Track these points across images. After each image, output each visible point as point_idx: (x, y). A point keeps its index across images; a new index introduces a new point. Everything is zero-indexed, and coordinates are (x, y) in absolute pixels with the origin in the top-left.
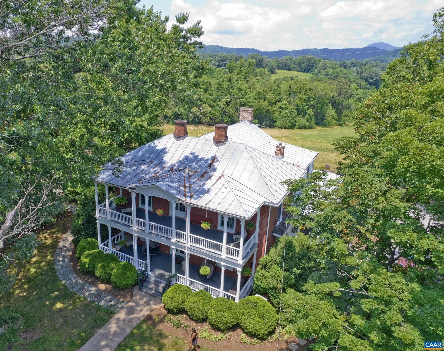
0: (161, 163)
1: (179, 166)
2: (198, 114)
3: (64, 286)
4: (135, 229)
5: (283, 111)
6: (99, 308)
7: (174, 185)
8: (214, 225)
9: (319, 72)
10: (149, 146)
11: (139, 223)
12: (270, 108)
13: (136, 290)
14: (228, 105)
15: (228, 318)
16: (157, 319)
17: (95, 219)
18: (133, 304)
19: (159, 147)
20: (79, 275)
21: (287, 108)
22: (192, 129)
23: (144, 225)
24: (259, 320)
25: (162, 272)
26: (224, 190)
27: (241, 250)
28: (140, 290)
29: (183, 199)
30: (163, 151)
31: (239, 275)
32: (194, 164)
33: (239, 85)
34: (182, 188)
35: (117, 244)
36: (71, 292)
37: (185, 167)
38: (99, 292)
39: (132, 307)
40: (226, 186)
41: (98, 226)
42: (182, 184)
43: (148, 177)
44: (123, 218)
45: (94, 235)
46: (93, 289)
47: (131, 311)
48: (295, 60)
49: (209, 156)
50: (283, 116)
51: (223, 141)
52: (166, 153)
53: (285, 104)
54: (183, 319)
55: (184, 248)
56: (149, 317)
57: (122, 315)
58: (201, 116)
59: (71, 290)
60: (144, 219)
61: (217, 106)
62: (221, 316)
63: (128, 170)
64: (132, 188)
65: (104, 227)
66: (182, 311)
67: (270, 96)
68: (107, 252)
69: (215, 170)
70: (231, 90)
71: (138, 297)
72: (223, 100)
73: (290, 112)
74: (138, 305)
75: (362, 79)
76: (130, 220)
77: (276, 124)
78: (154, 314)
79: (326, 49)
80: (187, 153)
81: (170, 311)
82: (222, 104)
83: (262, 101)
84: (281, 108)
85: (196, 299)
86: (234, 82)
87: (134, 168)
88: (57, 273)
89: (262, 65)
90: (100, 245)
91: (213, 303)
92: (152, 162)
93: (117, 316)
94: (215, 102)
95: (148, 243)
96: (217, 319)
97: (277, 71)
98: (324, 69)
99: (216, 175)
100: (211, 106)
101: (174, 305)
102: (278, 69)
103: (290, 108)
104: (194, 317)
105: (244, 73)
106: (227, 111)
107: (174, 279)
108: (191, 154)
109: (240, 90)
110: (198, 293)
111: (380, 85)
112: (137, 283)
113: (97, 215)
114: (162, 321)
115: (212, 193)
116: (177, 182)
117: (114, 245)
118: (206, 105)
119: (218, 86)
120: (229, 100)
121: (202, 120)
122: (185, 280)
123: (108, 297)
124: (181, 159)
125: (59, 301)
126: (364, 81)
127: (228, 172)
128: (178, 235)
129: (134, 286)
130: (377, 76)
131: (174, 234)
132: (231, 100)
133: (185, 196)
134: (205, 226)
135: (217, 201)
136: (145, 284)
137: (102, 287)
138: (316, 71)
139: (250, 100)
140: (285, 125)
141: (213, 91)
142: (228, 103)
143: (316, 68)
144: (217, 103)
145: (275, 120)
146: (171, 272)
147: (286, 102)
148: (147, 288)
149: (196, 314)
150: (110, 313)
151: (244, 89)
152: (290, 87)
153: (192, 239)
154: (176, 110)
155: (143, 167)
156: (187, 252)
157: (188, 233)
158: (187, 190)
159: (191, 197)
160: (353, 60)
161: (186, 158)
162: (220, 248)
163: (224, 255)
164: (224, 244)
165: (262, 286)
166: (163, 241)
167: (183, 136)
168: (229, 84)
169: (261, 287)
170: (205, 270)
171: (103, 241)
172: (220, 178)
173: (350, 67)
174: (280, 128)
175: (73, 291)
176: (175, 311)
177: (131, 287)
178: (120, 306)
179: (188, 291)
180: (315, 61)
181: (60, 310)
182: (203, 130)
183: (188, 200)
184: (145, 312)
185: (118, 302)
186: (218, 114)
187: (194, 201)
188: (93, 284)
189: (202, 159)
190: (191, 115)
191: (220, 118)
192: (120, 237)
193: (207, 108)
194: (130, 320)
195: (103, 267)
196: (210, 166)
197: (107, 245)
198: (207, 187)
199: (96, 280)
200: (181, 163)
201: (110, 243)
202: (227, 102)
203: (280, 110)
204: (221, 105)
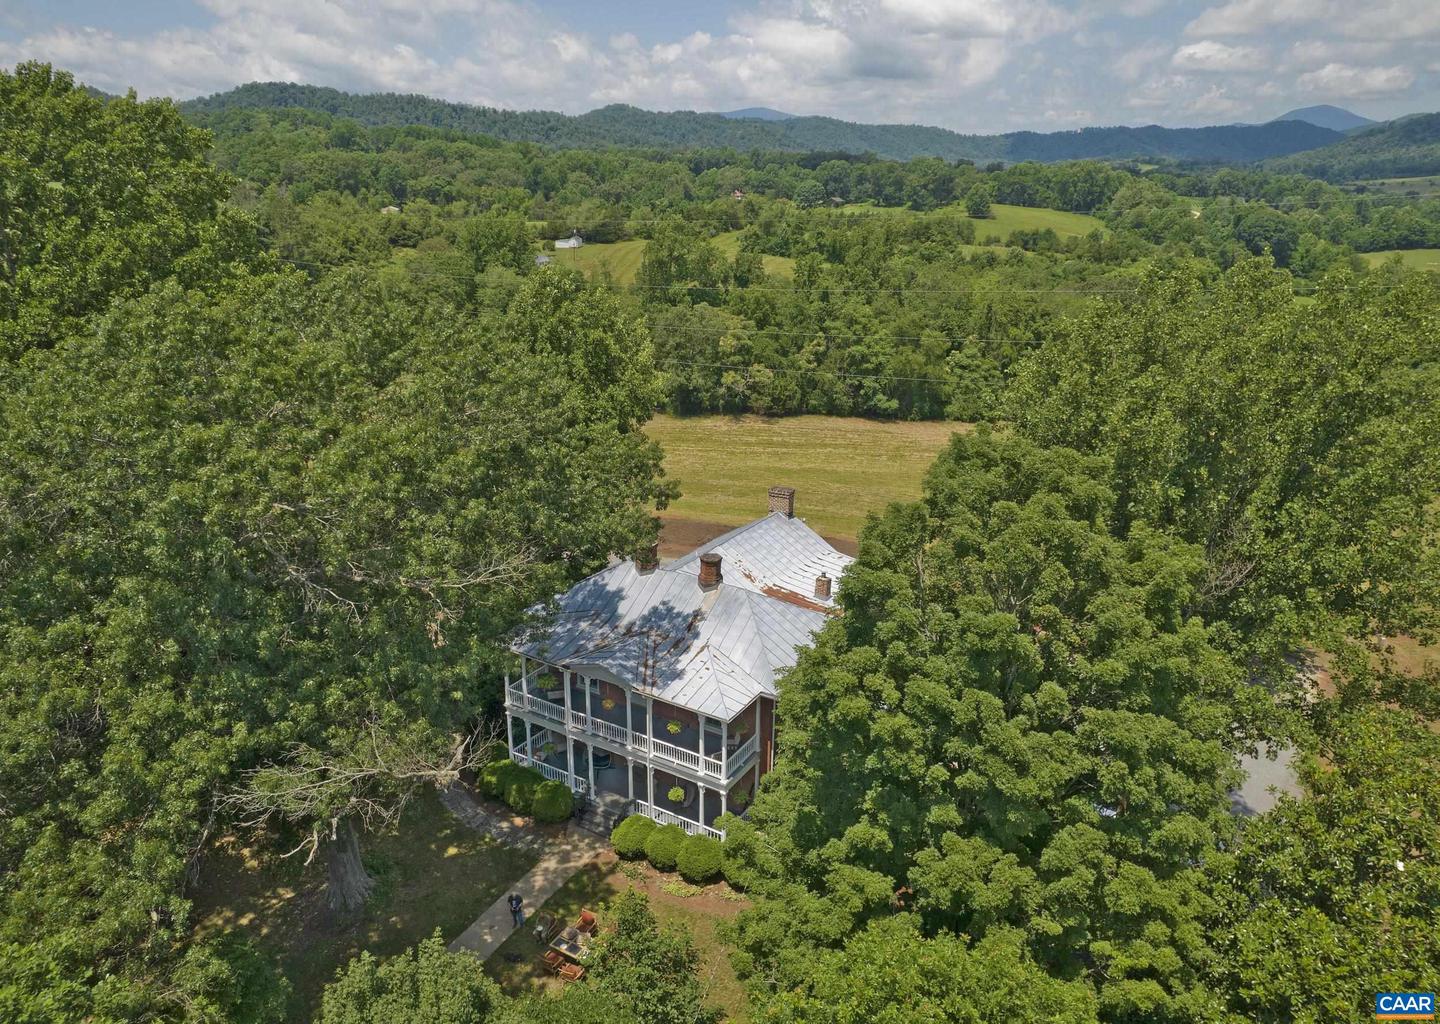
0: (613, 619)
1: (642, 627)
2: (740, 388)
3: (456, 819)
4: (570, 727)
5: (966, 374)
6: (514, 852)
7: (632, 663)
9: (1119, 214)
10: (595, 583)
11: (576, 719)
12: (930, 369)
13: (571, 826)
14: (820, 362)
15: (703, 864)
16: (604, 869)
17: (505, 709)
18: (569, 847)
19: (612, 587)
20: (479, 804)
21: (978, 367)
22: (725, 428)
23: (584, 721)
25: (616, 797)
26: (703, 672)
27: (723, 763)
28: (579, 825)
29: (640, 688)
30: (618, 595)
31: (724, 800)
32: (665, 623)
33: (848, 309)
34: (642, 669)
35: (540, 750)
36: (468, 830)
37: (651, 628)
38: (514, 829)
39: (567, 853)
40: (708, 665)
41: (509, 721)
42: (643, 660)
43: (591, 646)
44: (550, 710)
45: (502, 735)
46: (505, 825)
47: (565, 858)
48: (1050, 175)
49: (689, 610)
50: (967, 387)
51: (713, 583)
52: (622, 598)
53: (973, 357)
54: (642, 867)
55: (645, 759)
56: (594, 867)
57: (551, 864)
58: (748, 392)
60: (584, 712)
61: (792, 365)
62: (696, 860)
63: (559, 630)
64: (566, 667)
65: (518, 723)
66: (639, 856)
67: (931, 338)
68: (525, 764)
69: (696, 635)
70: (828, 323)
71: (576, 837)
72: (808, 348)
73: (986, 379)
74: (575, 848)
75: (1239, 237)
76: (562, 714)
77: (949, 409)
78: (600, 861)
79: (1154, 127)
80: (655, 602)
81: (623, 856)
82: (803, 359)
83: (908, 350)
84: (963, 368)
85: (661, 837)
86: (836, 300)
87: (569, 626)
88: (441, 799)
89: (949, 192)
90: (512, 752)
91: (685, 843)
92: (597, 615)
93: (544, 865)
94: (785, 354)
95: (590, 750)
97: (997, 209)
98: (1133, 206)
99: (697, 644)
100: (772, 367)
101: (629, 846)
102: (999, 202)
103: (985, 367)
104: (657, 863)
105: (872, 258)
106: (817, 378)
107: (632, 807)
108: (664, 603)
109: (851, 322)
110: (664, 828)
111: (1290, 257)
112: (573, 815)
113: (508, 703)
114: (612, 871)
115: (687, 678)
116: (635, 658)
117: (534, 751)
118: (761, 367)
119: (794, 311)
120: (822, 349)
121: (752, 403)
122: (650, 810)
123: (529, 838)
124: (646, 612)
125: (450, 844)
126: (1243, 244)
127: (715, 640)
128: (636, 740)
129: (568, 819)
130: (1282, 231)
131: (630, 739)
132: (828, 348)
133: (644, 682)
134: (673, 728)
135: (689, 691)
136: (587, 816)
137: (519, 821)
138: (1111, 211)
139: (877, 348)
140: (970, 412)
141: (779, 325)
142: (819, 358)
143: (1111, 200)
144: (791, 357)
145: (944, 398)
146: (627, 796)
147: (975, 350)
148: (591, 822)
150: (533, 859)
151: (863, 320)
152: (990, 308)
153: (657, 747)
154: (682, 380)
155: (583, 625)
156: (650, 766)
157: (649, 736)
158: (649, 672)
159: (653, 684)
160: (1224, 171)
161: (655, 610)
162: (696, 761)
163: (702, 772)
164: (701, 755)
166: (615, 749)
167: (650, 569)
168: (823, 305)
170: (677, 793)
171: (516, 744)
172: (702, 649)
173: (1215, 194)
174: (957, 419)
177: (565, 820)
178: (547, 850)
179: (651, 825)
180: (1107, 179)
181: (454, 858)
182: (751, 433)
183: (648, 689)
184: (586, 858)
185: (544, 844)
186: (793, 386)
187: (656, 692)
188: (504, 818)
189: (679, 615)
190: (722, 390)
191: (798, 396)
192: (544, 736)
193: (762, 374)
194: (565, 870)
195: (520, 791)
196: (690, 627)
197: (523, 751)
198: (680, 667)
199: (509, 810)
200: (646, 619)
201: (528, 748)
202: (816, 354)
203: (958, 371)
204: (802, 363)
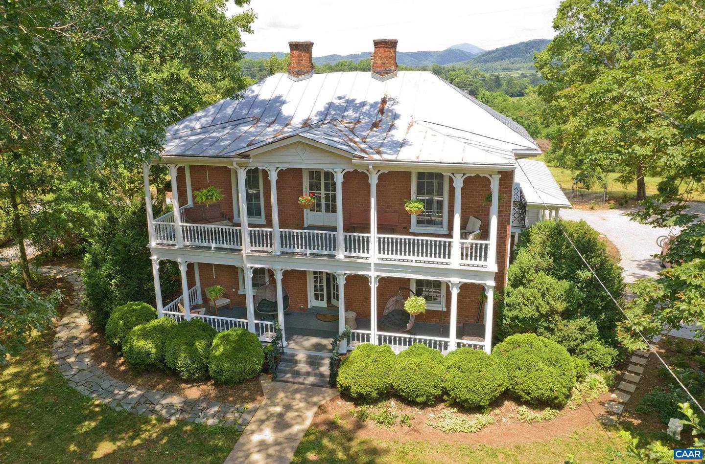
1: (322, 120)
4: (249, 253)
8: (404, 225)
15: (492, 380)
24: (551, 369)
25: (315, 340)
26: (431, 138)
27: (491, 242)
28: (276, 379)
30: (277, 101)
31: (491, 295)
36: (119, 413)
37: (333, 119)
38: (190, 403)
40: (431, 133)
41: (156, 268)
44: (216, 235)
51: (393, 68)
52: (284, 103)
55: (367, 266)
59: (118, 409)
60: (269, 225)
62: (479, 379)
64: (241, 156)
69: (394, 116)
76: (235, 237)
81: (360, 400)
85: (416, 360)
88: (73, 385)
90: (162, 311)
95: (279, 277)
96: (471, 386)
104: (417, 396)
113: (151, 242)
122: (371, 337)
123: (216, 409)
128: (350, 244)
129: (259, 375)
134: (415, 206)
136: (281, 367)
148: (293, 373)
149: (423, 388)
153: (383, 245)
155: (244, 128)
156: (373, 275)
157: (374, 233)
159: (378, 153)
161: (331, 105)
162: (446, 249)
163: (455, 262)
164: (456, 239)
165: (521, 316)
167: (308, 72)
169: (520, 321)
172: (411, 125)
175: (125, 411)
176: (374, 394)
187: (389, 157)
189: (363, 104)
196: (381, 111)
200: (323, 114)
